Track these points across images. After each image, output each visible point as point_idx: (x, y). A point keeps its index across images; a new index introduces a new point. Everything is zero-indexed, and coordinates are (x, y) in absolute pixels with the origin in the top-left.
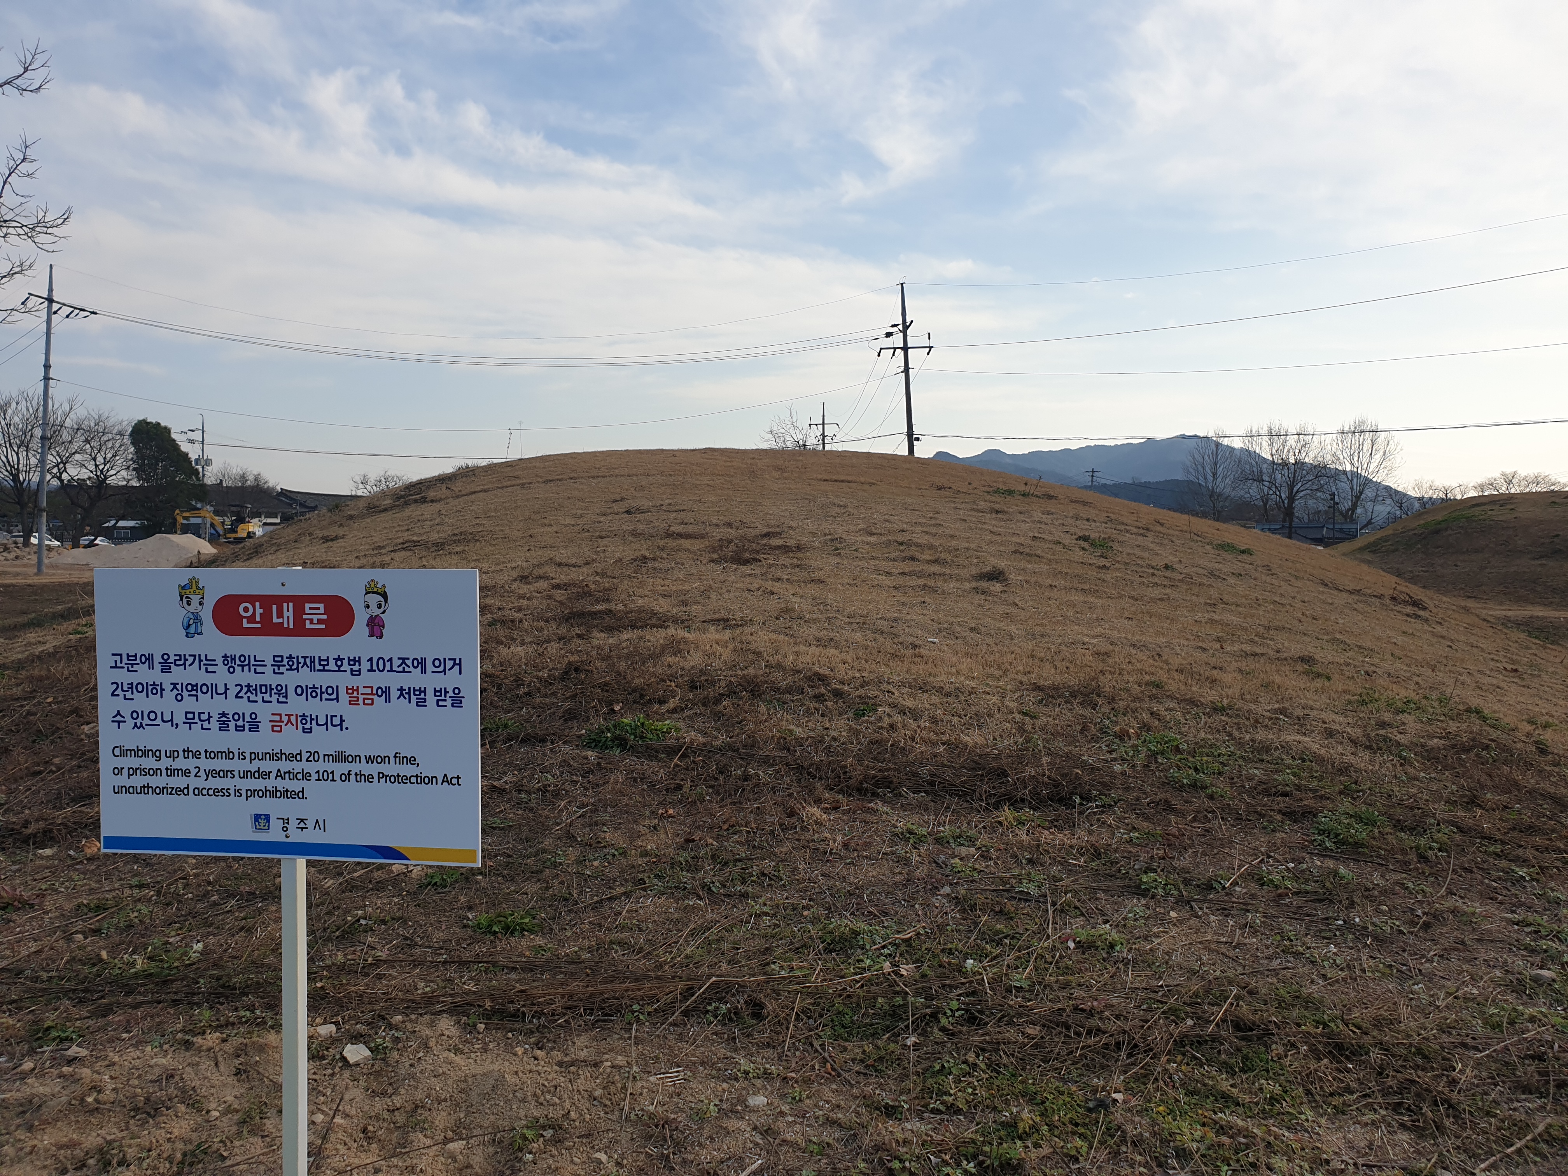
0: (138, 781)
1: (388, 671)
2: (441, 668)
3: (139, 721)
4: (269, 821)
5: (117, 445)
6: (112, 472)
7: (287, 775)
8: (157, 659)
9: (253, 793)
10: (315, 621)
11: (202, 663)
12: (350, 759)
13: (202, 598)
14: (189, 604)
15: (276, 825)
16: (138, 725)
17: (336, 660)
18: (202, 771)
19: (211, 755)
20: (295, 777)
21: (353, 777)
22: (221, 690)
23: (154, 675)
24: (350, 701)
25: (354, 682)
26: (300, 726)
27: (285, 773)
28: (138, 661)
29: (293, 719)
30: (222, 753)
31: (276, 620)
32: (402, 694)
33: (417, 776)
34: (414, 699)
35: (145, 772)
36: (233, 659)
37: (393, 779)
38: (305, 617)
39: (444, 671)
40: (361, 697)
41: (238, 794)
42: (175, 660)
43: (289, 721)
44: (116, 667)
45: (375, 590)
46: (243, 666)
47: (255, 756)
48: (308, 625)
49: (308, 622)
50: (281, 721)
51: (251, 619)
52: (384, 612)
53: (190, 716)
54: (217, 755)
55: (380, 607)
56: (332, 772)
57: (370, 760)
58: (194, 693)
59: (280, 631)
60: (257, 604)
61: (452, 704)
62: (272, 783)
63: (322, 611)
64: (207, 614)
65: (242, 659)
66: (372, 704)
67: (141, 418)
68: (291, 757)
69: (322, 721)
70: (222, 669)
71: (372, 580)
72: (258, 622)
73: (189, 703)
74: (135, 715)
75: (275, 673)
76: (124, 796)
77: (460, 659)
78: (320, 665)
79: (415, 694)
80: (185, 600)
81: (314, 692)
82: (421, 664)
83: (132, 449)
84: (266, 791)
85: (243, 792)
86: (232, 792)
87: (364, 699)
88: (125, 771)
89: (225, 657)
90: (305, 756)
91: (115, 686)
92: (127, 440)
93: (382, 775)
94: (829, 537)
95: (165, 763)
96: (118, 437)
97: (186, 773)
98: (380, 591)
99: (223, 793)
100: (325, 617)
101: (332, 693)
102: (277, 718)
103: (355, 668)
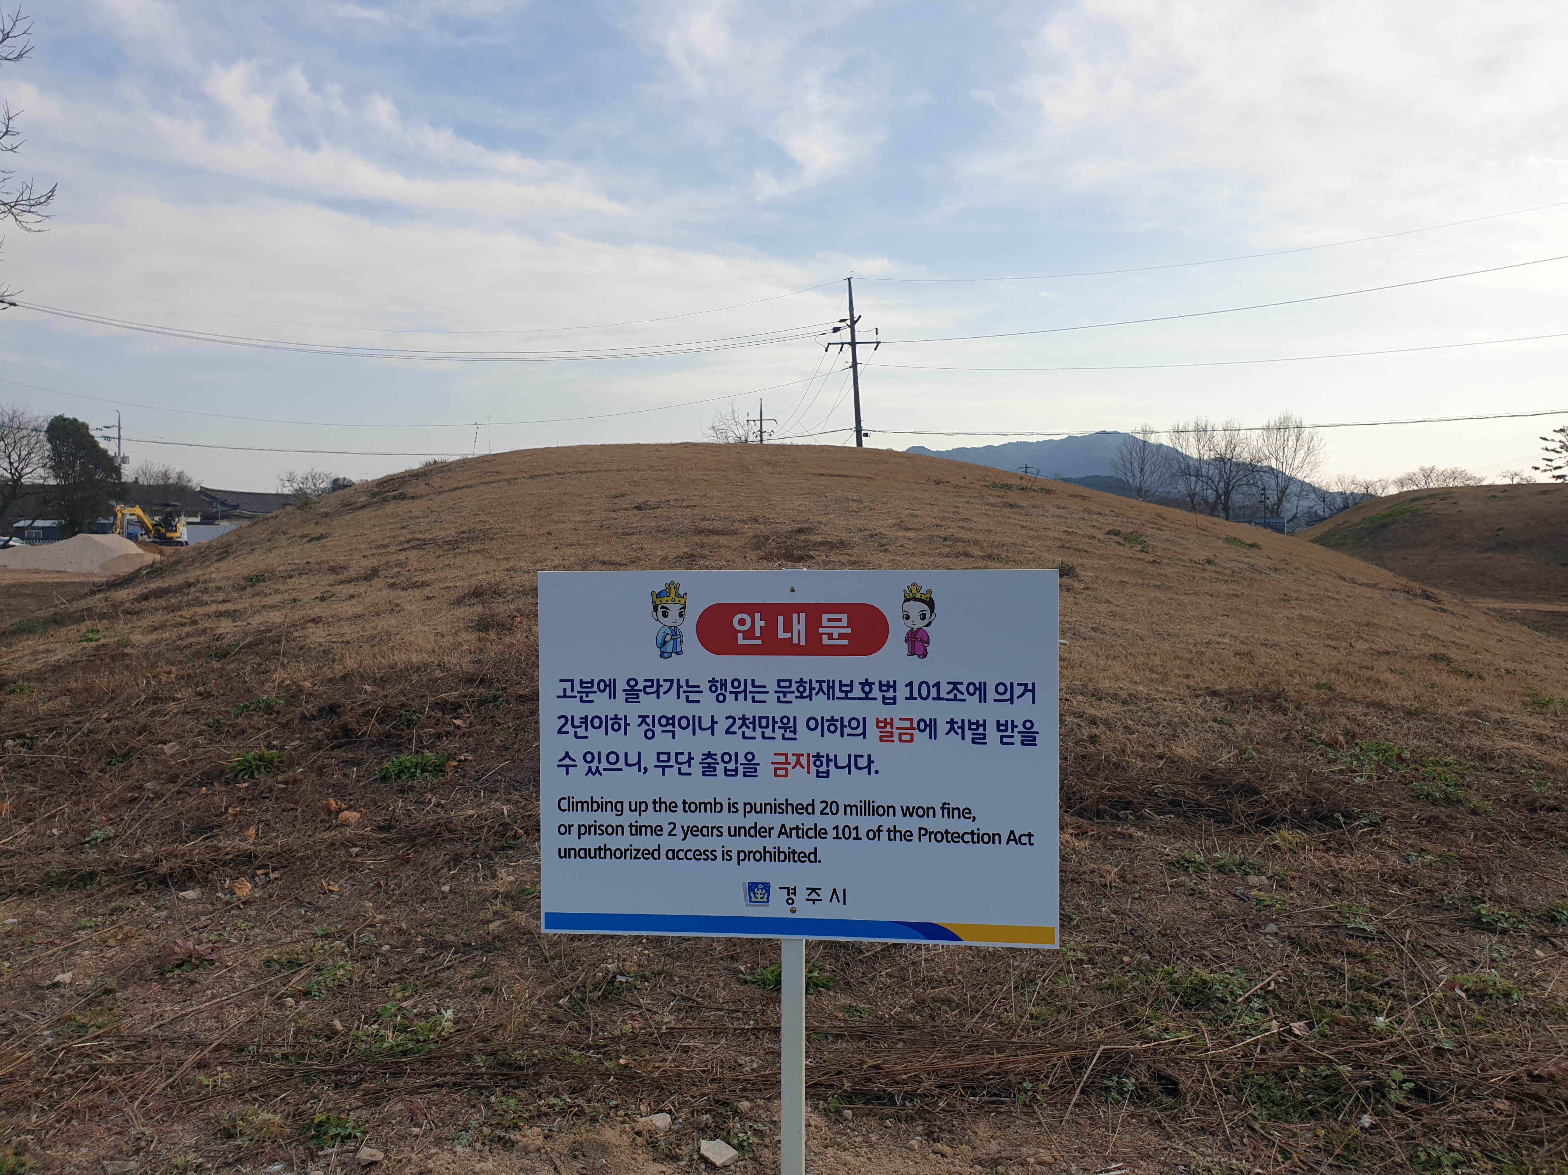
0: (592, 842)
1: (934, 699)
2: (1007, 696)
3: (594, 766)
4: (768, 891)
5: (33, 442)
6: (28, 470)
7: (794, 832)
8: (621, 685)
9: (746, 855)
10: (835, 636)
11: (681, 690)
12: (881, 811)
13: (684, 608)
14: (665, 615)
15: (778, 897)
16: (594, 770)
17: (863, 685)
18: (678, 828)
19: (689, 807)
20: (805, 834)
21: (884, 835)
22: (707, 723)
23: (618, 707)
24: (881, 737)
25: (886, 712)
26: (813, 769)
27: (791, 830)
28: (595, 688)
29: (803, 760)
30: (706, 804)
31: (781, 635)
32: (952, 729)
33: (973, 833)
34: (968, 734)
35: (601, 830)
36: (724, 684)
37: (939, 837)
38: (821, 630)
39: (1011, 700)
40: (896, 733)
41: (726, 857)
42: (645, 687)
43: (798, 762)
44: (565, 696)
45: (918, 596)
46: (736, 694)
47: (751, 808)
48: (825, 641)
49: (825, 637)
50: (787, 763)
51: (750, 634)
52: (929, 624)
53: (664, 757)
54: (699, 807)
55: (923, 617)
56: (856, 828)
57: (907, 812)
58: (670, 728)
59: (788, 648)
60: (758, 615)
61: (1022, 741)
62: (772, 843)
63: (845, 623)
64: (689, 629)
65: (736, 684)
66: (912, 741)
67: (58, 414)
68: (799, 809)
69: (843, 761)
70: (708, 698)
71: (914, 584)
72: (758, 638)
73: (663, 742)
74: (589, 757)
75: (779, 701)
76: (572, 861)
77: (1033, 684)
78: (841, 691)
79: (970, 729)
80: (660, 611)
81: (833, 725)
82: (979, 690)
83: (49, 446)
84: (765, 852)
85: (734, 855)
86: (719, 854)
87: (900, 735)
88: (574, 830)
89: (713, 682)
90: (819, 807)
91: (563, 720)
92: (43, 436)
93: (924, 832)
94: (868, 533)
95: (629, 817)
96: (34, 433)
97: (657, 831)
98: (924, 598)
99: (708, 855)
100: (849, 631)
101: (858, 728)
102: (782, 759)
103: (887, 695)
